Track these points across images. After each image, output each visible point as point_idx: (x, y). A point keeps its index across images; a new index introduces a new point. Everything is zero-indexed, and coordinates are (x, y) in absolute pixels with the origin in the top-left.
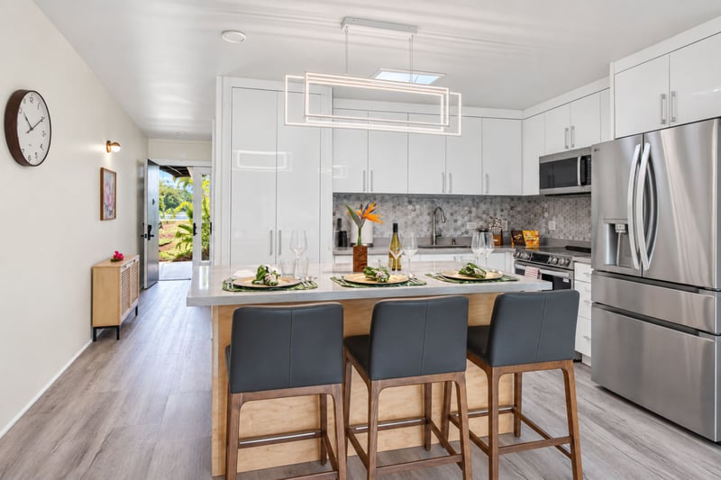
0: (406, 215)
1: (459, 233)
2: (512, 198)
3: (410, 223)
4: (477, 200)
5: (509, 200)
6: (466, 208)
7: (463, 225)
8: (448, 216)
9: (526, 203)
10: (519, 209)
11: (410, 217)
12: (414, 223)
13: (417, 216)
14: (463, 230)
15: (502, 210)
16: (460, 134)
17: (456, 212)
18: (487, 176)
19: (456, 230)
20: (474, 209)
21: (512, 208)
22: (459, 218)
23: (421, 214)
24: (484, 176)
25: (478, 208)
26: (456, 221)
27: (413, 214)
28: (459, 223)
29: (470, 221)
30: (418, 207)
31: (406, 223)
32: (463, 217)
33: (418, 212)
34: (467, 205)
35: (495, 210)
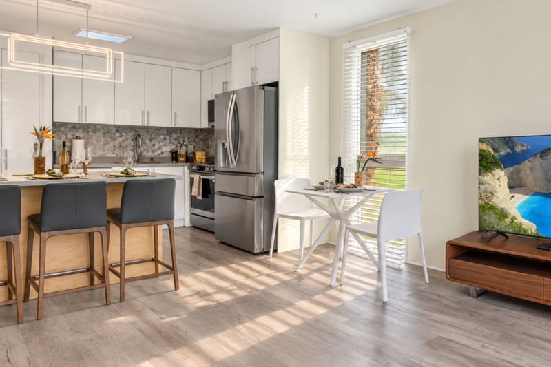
0: (114, 140)
1: (156, 153)
2: (196, 130)
3: (117, 146)
4: (170, 131)
5: (194, 132)
6: (162, 137)
7: (159, 148)
8: (148, 142)
9: (206, 133)
10: (201, 137)
11: (117, 142)
12: (120, 146)
13: (124, 141)
14: (159, 152)
15: (189, 138)
16: (122, 81)
17: (154, 139)
18: (175, 114)
19: (153, 152)
20: (168, 137)
21: (196, 137)
22: (156, 143)
23: (127, 139)
24: (173, 114)
25: (170, 136)
26: (154, 145)
27: (120, 139)
28: (156, 147)
29: (165, 145)
30: (123, 134)
31: (115, 146)
32: (159, 142)
33: (123, 138)
34: (162, 134)
35: (184, 138)
